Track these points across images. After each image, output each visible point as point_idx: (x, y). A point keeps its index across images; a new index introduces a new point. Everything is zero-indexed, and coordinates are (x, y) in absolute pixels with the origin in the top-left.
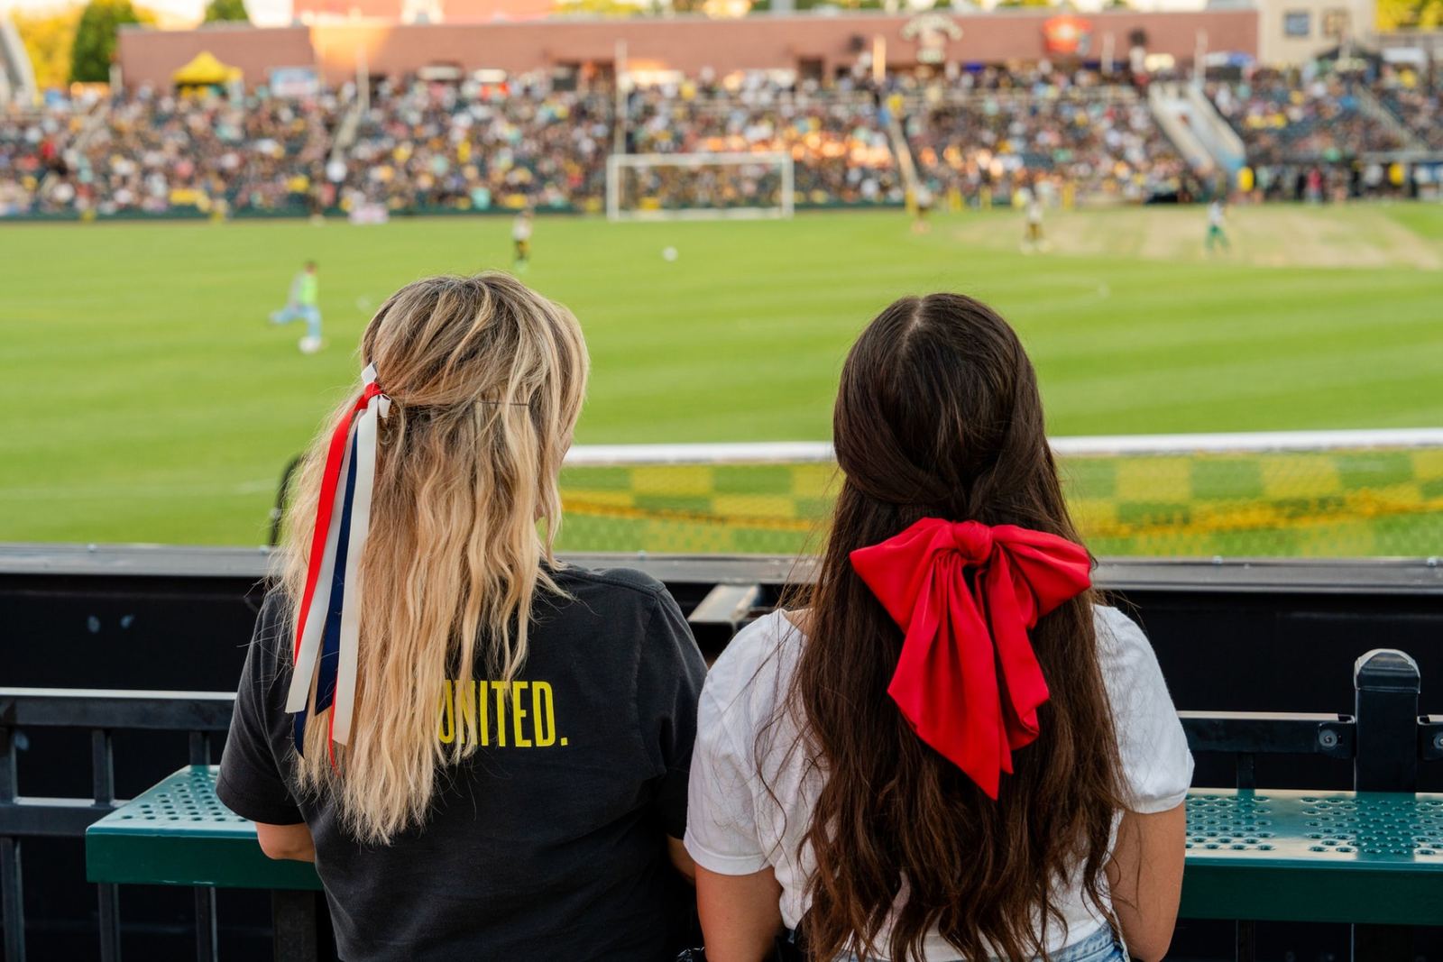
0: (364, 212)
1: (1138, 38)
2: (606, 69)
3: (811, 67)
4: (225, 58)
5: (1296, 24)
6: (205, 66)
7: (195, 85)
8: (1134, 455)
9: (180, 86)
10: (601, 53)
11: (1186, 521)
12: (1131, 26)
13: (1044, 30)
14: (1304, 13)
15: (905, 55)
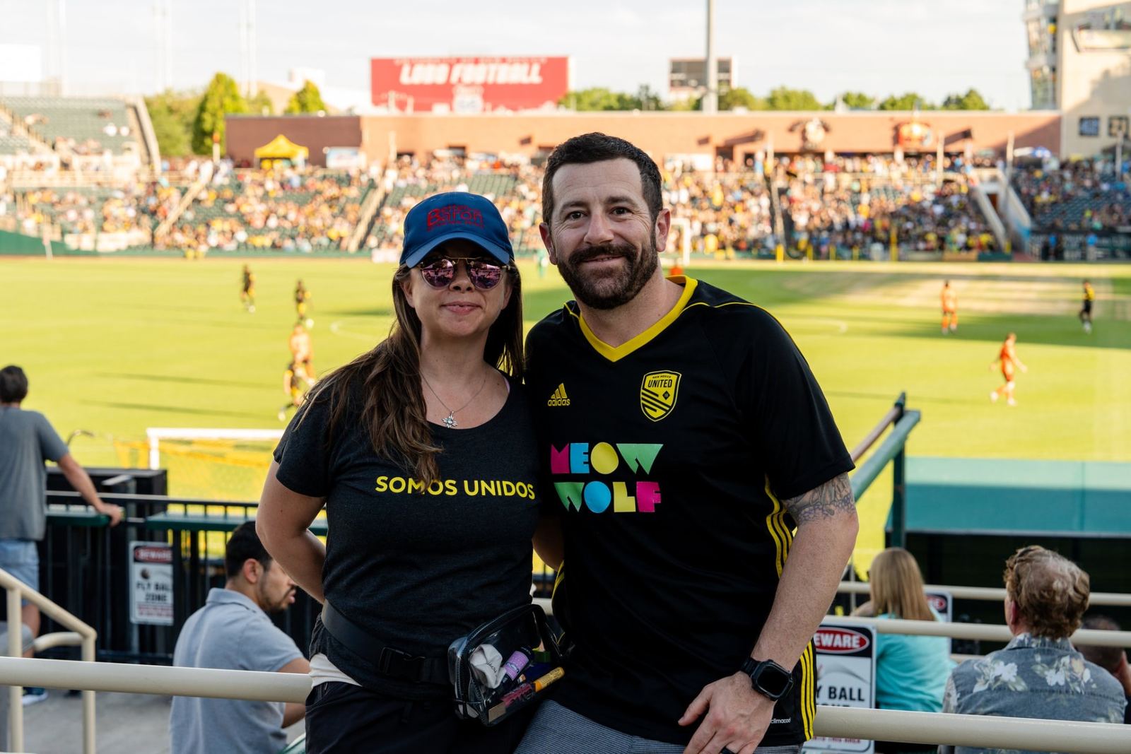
0: (381, 254)
1: (967, 134)
3: (724, 153)
4: (294, 140)
5: (1089, 127)
6: (282, 145)
7: (272, 159)
9: (261, 159)
12: (963, 125)
13: (897, 129)
14: (1097, 119)
15: (793, 144)
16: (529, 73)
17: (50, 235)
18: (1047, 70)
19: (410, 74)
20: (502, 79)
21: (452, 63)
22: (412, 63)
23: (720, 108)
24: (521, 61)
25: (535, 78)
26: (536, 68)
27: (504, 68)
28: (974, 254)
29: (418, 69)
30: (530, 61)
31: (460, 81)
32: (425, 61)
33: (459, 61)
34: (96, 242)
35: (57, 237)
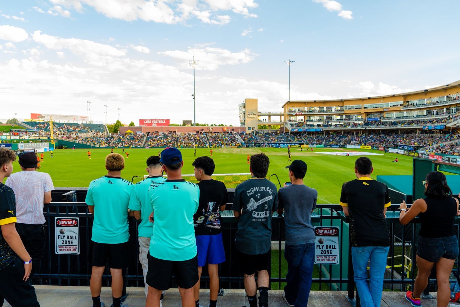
0: (147, 148)
1: (233, 130)
2: (175, 132)
3: (198, 132)
4: (131, 130)
5: (249, 128)
6: (129, 131)
7: (128, 133)
8: (226, 175)
9: (126, 133)
10: (174, 130)
11: (231, 183)
12: (232, 128)
13: (223, 129)
14: (251, 127)
15: (208, 131)
16: (164, 122)
17: (92, 145)
18: (243, 121)
19: (146, 122)
20: (160, 122)
21: (152, 120)
22: (146, 120)
23: (196, 126)
24: (162, 120)
25: (165, 122)
26: (165, 121)
27: (160, 121)
28: (237, 147)
29: (147, 121)
30: (164, 120)
31: (153, 122)
32: (148, 120)
33: (153, 120)
34: (100, 146)
35: (93, 145)
